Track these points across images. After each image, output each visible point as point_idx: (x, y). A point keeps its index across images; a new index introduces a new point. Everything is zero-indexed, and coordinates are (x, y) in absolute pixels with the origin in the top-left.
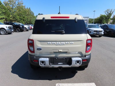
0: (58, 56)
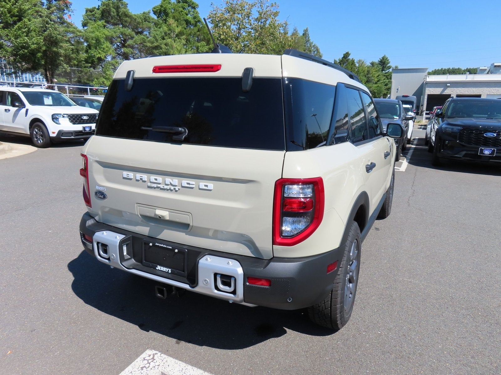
0: (160, 237)
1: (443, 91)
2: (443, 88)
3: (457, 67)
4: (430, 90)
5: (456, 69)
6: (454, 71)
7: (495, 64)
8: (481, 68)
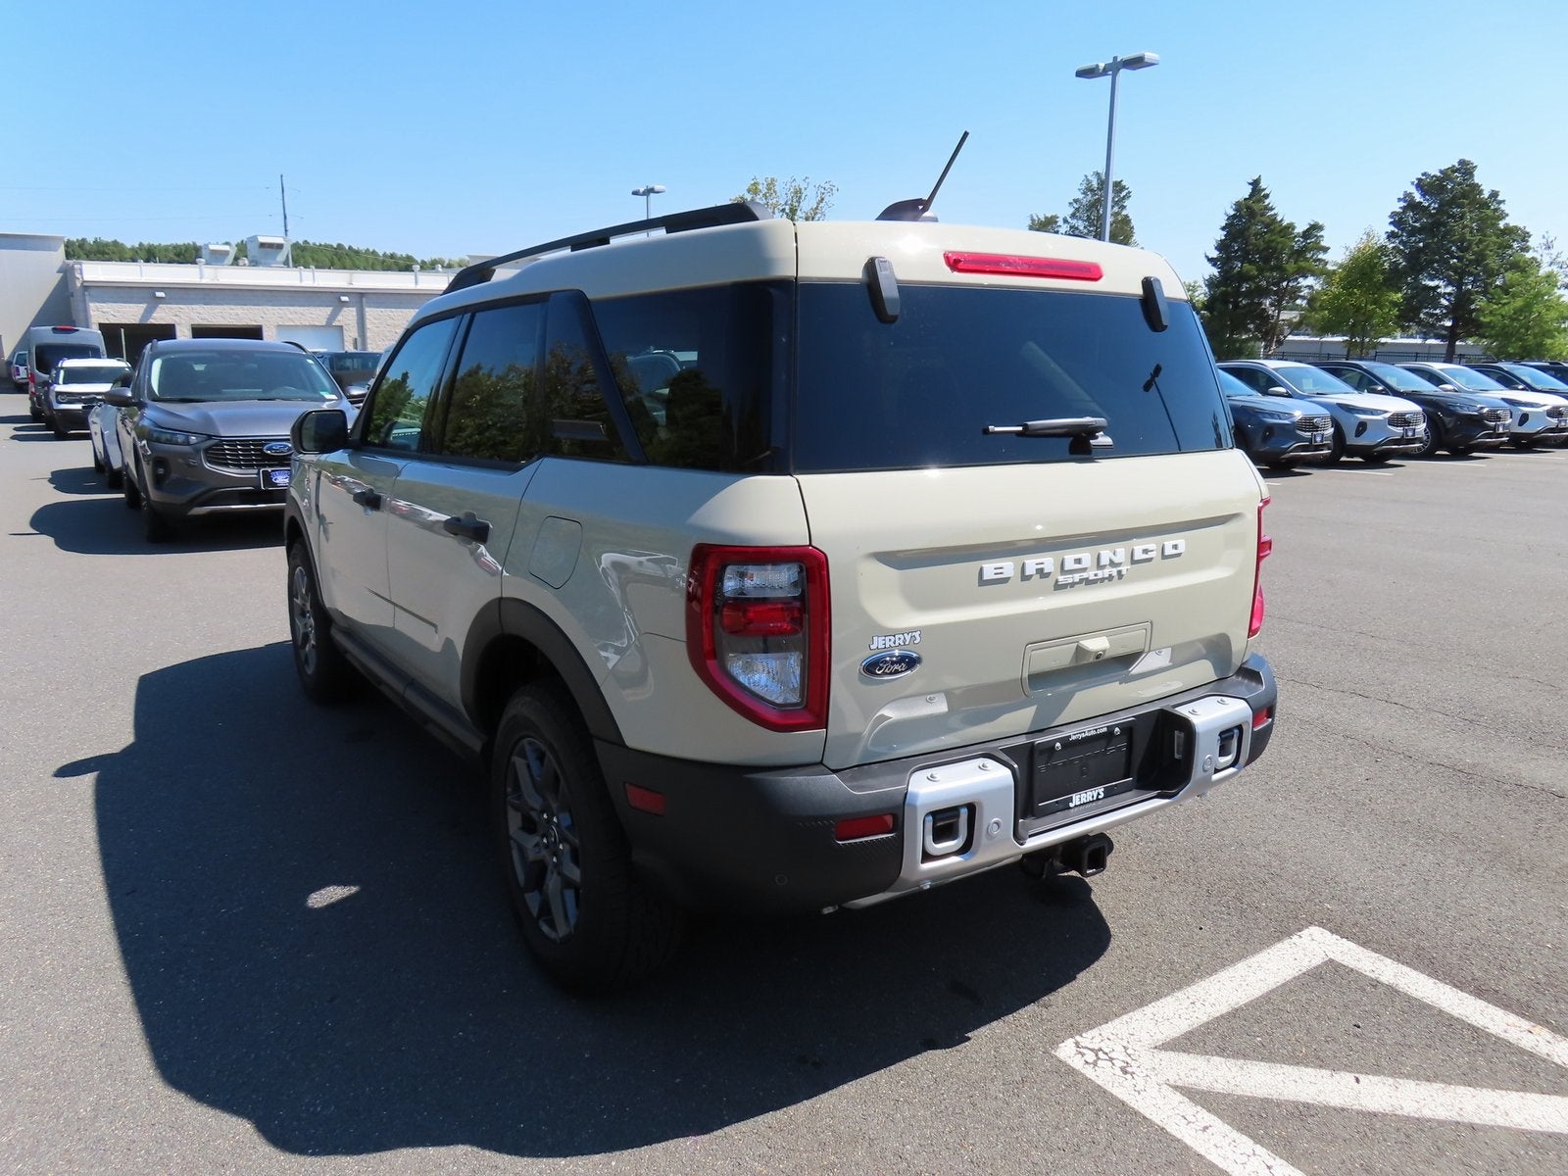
1: (148, 312)
2: (145, 306)
3: (108, 238)
4: (104, 310)
5: (107, 245)
6: (101, 249)
7: (262, 240)
8: (212, 247)
